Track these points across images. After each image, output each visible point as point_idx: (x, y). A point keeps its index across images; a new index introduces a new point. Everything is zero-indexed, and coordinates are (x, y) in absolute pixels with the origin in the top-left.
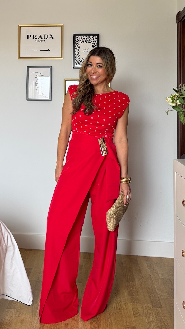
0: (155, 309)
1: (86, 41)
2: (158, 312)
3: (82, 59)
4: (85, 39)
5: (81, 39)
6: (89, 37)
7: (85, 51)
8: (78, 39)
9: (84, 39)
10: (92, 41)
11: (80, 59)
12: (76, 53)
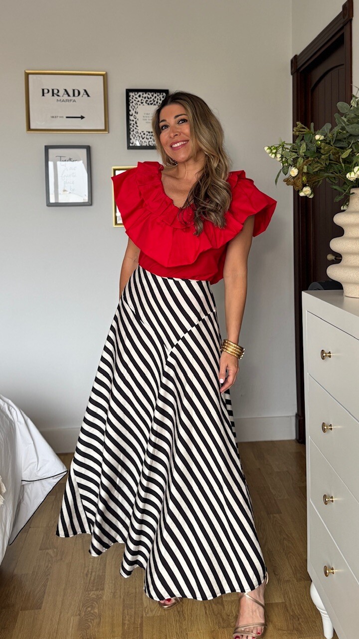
0: (271, 516)
1: (147, 102)
2: (276, 521)
3: (142, 134)
4: (145, 98)
5: (139, 99)
6: (153, 95)
7: (146, 120)
8: (134, 98)
9: (143, 99)
10: (157, 102)
11: (139, 133)
12: (131, 122)
